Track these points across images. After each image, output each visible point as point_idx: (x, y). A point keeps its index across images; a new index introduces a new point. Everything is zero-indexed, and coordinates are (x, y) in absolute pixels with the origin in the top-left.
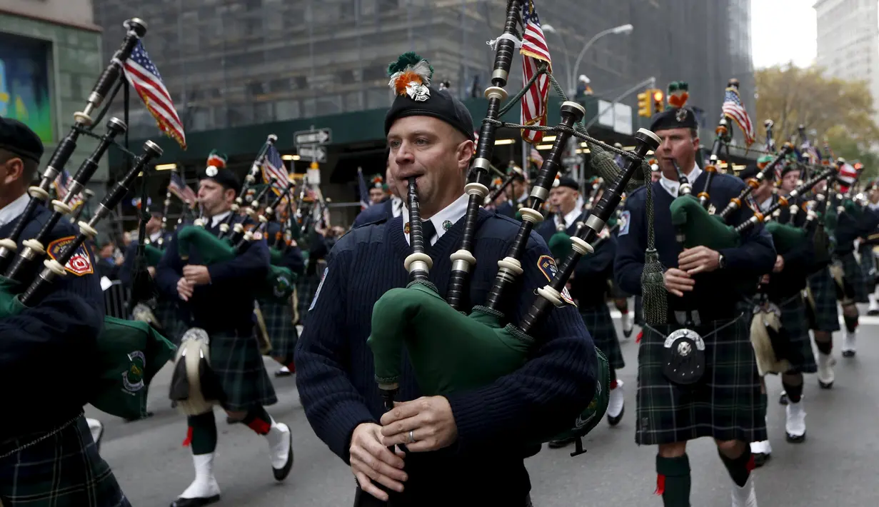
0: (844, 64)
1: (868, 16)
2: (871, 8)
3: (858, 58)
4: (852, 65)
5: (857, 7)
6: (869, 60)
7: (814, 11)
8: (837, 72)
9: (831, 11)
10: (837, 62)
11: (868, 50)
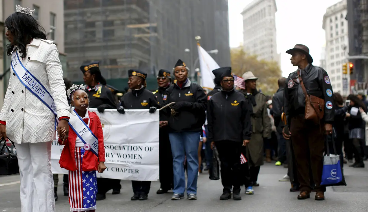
0: (259, 47)
1: (271, 22)
2: (272, 17)
3: (266, 44)
4: (263, 48)
5: (265, 16)
6: (272, 46)
7: (242, 16)
8: (255, 52)
9: (251, 17)
10: (255, 45)
11: (271, 40)
